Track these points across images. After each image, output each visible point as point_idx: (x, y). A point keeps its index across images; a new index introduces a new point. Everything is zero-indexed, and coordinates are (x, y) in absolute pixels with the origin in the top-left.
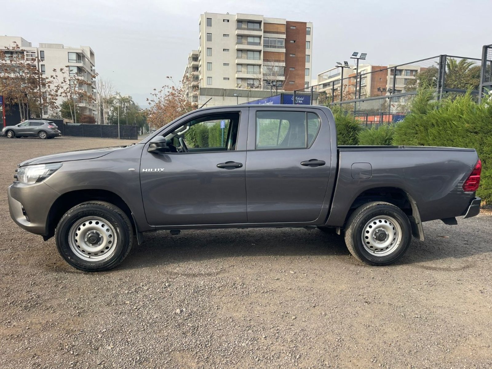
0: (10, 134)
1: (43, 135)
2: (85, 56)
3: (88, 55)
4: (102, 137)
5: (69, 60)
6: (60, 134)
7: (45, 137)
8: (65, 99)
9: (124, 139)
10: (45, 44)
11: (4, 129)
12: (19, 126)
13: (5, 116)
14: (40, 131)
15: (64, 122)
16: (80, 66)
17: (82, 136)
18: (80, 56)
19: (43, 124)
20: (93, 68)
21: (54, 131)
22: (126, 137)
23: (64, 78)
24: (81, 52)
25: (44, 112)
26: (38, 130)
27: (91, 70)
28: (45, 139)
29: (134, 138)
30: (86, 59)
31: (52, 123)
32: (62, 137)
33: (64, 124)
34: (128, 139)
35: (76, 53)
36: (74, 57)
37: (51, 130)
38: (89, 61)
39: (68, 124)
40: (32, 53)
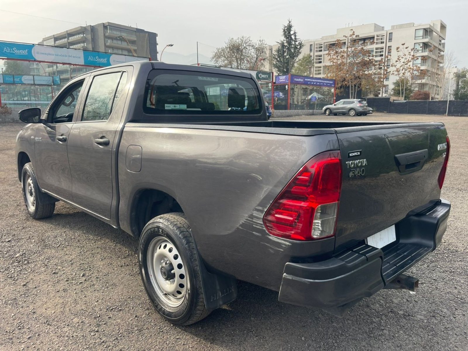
0: (327, 112)
1: (352, 113)
2: (433, 31)
3: (438, 29)
4: (427, 114)
5: (415, 37)
6: (371, 112)
7: (354, 114)
8: (397, 78)
9: (452, 116)
10: (397, 25)
11: (325, 108)
12: (335, 105)
13: (336, 97)
14: (351, 109)
15: (391, 100)
16: (426, 41)
17: (406, 113)
18: (427, 32)
19: (354, 102)
20: (443, 41)
21: (363, 109)
22: (456, 113)
23: (398, 57)
24: (429, 27)
25: (385, 91)
26: (349, 108)
27: (440, 44)
28: (354, 116)
29: (465, 114)
30: (434, 33)
31: (363, 101)
32: (374, 114)
33: (391, 102)
34: (458, 116)
35: (424, 29)
36: (421, 33)
37: (359, 108)
38: (438, 35)
39: (395, 101)
40: (382, 36)
